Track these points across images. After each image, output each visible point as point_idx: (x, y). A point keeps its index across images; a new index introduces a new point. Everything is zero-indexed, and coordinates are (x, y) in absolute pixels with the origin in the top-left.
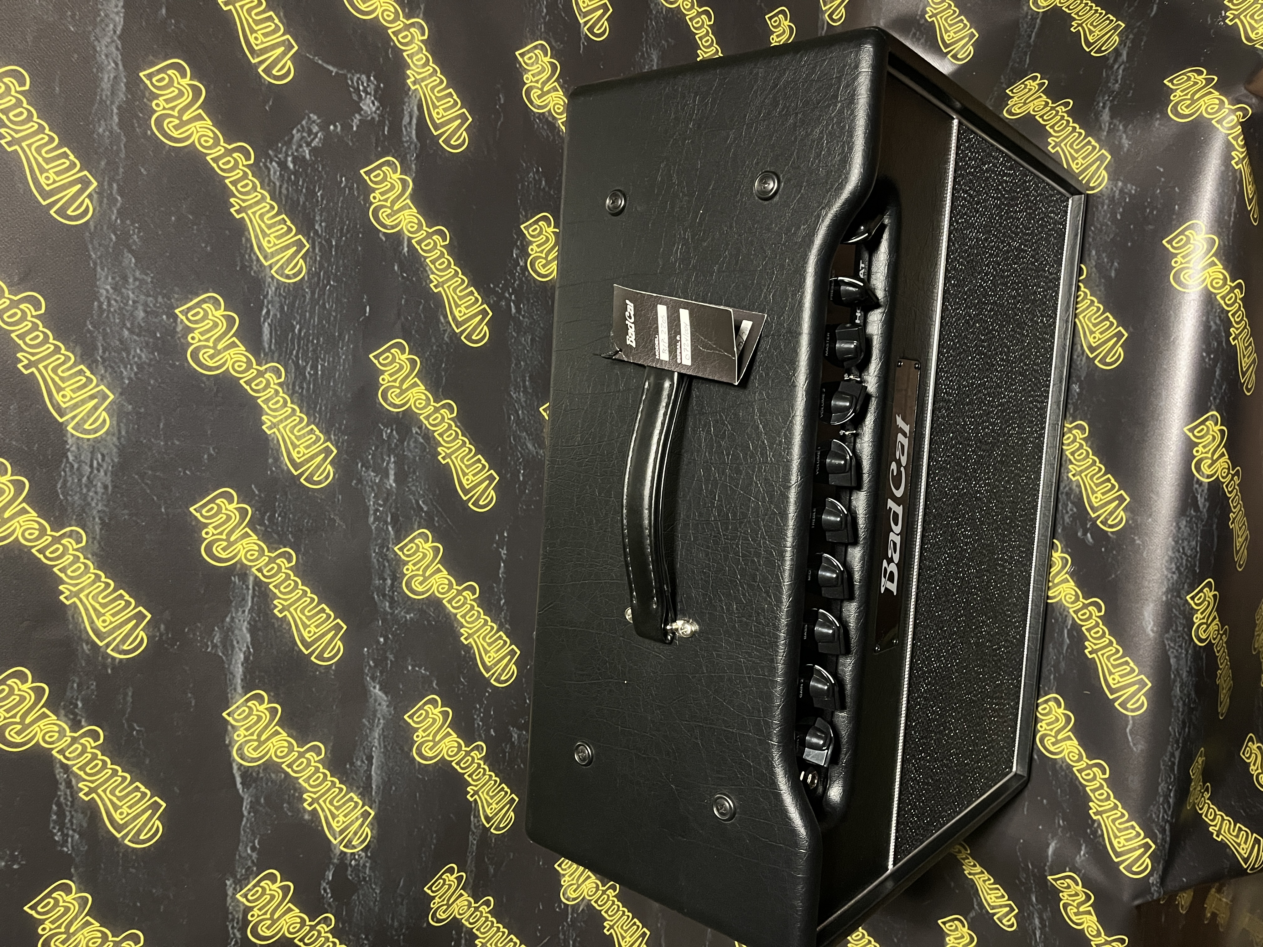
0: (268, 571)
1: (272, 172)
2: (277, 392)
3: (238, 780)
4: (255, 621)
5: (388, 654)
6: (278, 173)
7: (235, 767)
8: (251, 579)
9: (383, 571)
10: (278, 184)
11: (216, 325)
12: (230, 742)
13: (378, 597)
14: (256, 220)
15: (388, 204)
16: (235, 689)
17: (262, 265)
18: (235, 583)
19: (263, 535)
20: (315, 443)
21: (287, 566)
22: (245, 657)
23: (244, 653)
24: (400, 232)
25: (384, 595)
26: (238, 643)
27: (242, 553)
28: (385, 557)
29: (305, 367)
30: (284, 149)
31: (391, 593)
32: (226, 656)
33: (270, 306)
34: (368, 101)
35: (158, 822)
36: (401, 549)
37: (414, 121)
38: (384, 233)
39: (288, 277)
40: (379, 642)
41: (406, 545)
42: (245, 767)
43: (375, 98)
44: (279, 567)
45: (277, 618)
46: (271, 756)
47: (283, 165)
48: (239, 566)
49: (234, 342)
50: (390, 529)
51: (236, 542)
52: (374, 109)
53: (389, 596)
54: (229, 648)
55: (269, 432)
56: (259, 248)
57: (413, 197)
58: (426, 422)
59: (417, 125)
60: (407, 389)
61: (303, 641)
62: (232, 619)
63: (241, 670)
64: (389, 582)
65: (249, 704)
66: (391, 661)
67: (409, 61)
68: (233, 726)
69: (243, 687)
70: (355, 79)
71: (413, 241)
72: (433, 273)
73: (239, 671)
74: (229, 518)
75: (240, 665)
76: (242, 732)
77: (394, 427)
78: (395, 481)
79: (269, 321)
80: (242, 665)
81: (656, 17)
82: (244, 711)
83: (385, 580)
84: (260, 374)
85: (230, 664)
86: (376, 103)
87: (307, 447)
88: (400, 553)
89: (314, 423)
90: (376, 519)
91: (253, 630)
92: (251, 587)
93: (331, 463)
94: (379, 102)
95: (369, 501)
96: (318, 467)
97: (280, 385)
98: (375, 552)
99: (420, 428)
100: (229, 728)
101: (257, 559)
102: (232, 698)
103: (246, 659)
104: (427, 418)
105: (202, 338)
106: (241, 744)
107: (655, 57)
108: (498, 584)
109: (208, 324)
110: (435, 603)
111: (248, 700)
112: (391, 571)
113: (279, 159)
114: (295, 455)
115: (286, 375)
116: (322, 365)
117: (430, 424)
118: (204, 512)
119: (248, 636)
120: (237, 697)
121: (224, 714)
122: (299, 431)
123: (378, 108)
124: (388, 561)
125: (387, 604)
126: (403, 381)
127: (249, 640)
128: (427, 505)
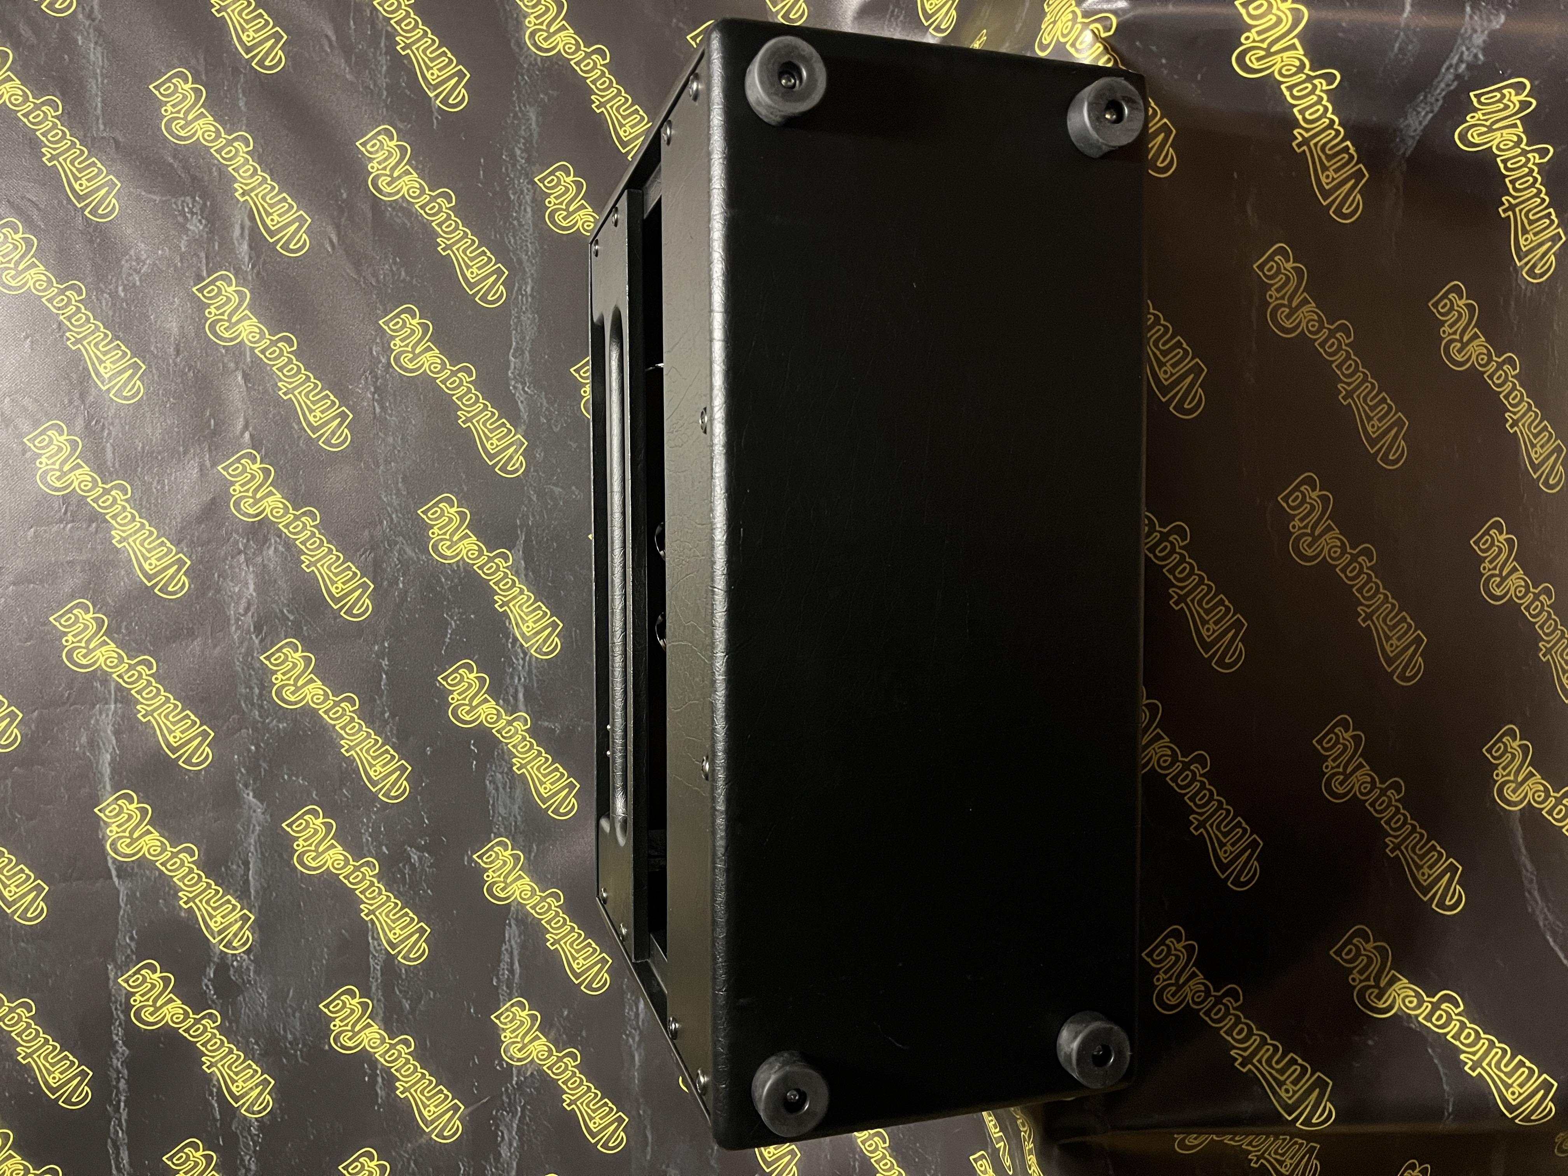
0: (129, 678)
1: (104, 304)
2: (124, 508)
3: (114, 873)
4: (119, 724)
5: (261, 762)
6: (110, 304)
7: (110, 861)
8: (113, 685)
9: (249, 680)
10: (111, 313)
11: (60, 449)
12: (103, 837)
13: (247, 705)
14: (91, 349)
15: (226, 317)
16: (104, 787)
17: (100, 390)
18: (97, 687)
19: (121, 644)
20: (166, 555)
21: (148, 673)
22: (112, 757)
23: (111, 754)
24: (242, 343)
25: (253, 704)
26: (104, 744)
27: (102, 660)
28: (251, 667)
29: (152, 484)
30: (114, 280)
31: (260, 702)
32: (95, 756)
33: (111, 428)
34: (195, 220)
35: (42, 904)
36: (268, 658)
37: (247, 232)
38: (224, 346)
39: (126, 398)
40: (249, 750)
41: (273, 654)
42: (119, 861)
43: (203, 217)
44: (140, 674)
45: (141, 722)
46: (144, 854)
47: (114, 295)
48: (99, 672)
49: (78, 463)
50: (254, 636)
51: (94, 649)
52: (201, 228)
53: (258, 705)
54: (96, 748)
55: (119, 546)
56: (96, 375)
57: (251, 307)
58: (286, 531)
59: (250, 235)
60: (262, 498)
61: (169, 745)
62: (97, 721)
63: (108, 771)
64: (257, 691)
65: (119, 802)
66: (265, 770)
67: (236, 175)
68: (105, 822)
69: (112, 787)
70: (179, 203)
71: (256, 351)
72: (281, 380)
73: (107, 771)
74: (86, 627)
75: (107, 765)
76: (114, 827)
77: (250, 537)
78: (255, 590)
79: (111, 441)
80: (110, 764)
81: (528, 70)
82: (115, 809)
83: (251, 688)
84: (106, 492)
85: (97, 763)
86: (204, 221)
87: (159, 559)
88: (267, 662)
89: (164, 536)
90: (238, 628)
91: (117, 733)
92: (113, 692)
93: (185, 574)
94: (206, 219)
95: (229, 609)
96: (172, 577)
97: (126, 500)
98: (239, 660)
99: (280, 536)
100: (102, 823)
101: (116, 666)
102: (102, 796)
103: (113, 760)
104: (287, 526)
105: (49, 462)
106: (114, 840)
107: (533, 116)
108: (381, 697)
109: (54, 448)
110: (309, 713)
111: (117, 799)
112: (258, 679)
113: (110, 290)
114: (146, 567)
115: (132, 492)
116: (170, 481)
117: (290, 532)
118: (62, 621)
119: (113, 738)
120: (107, 795)
121: (96, 810)
122: (149, 544)
123: (206, 226)
124: (254, 670)
125: (257, 713)
126: (256, 491)
127: (114, 742)
128: (293, 614)
